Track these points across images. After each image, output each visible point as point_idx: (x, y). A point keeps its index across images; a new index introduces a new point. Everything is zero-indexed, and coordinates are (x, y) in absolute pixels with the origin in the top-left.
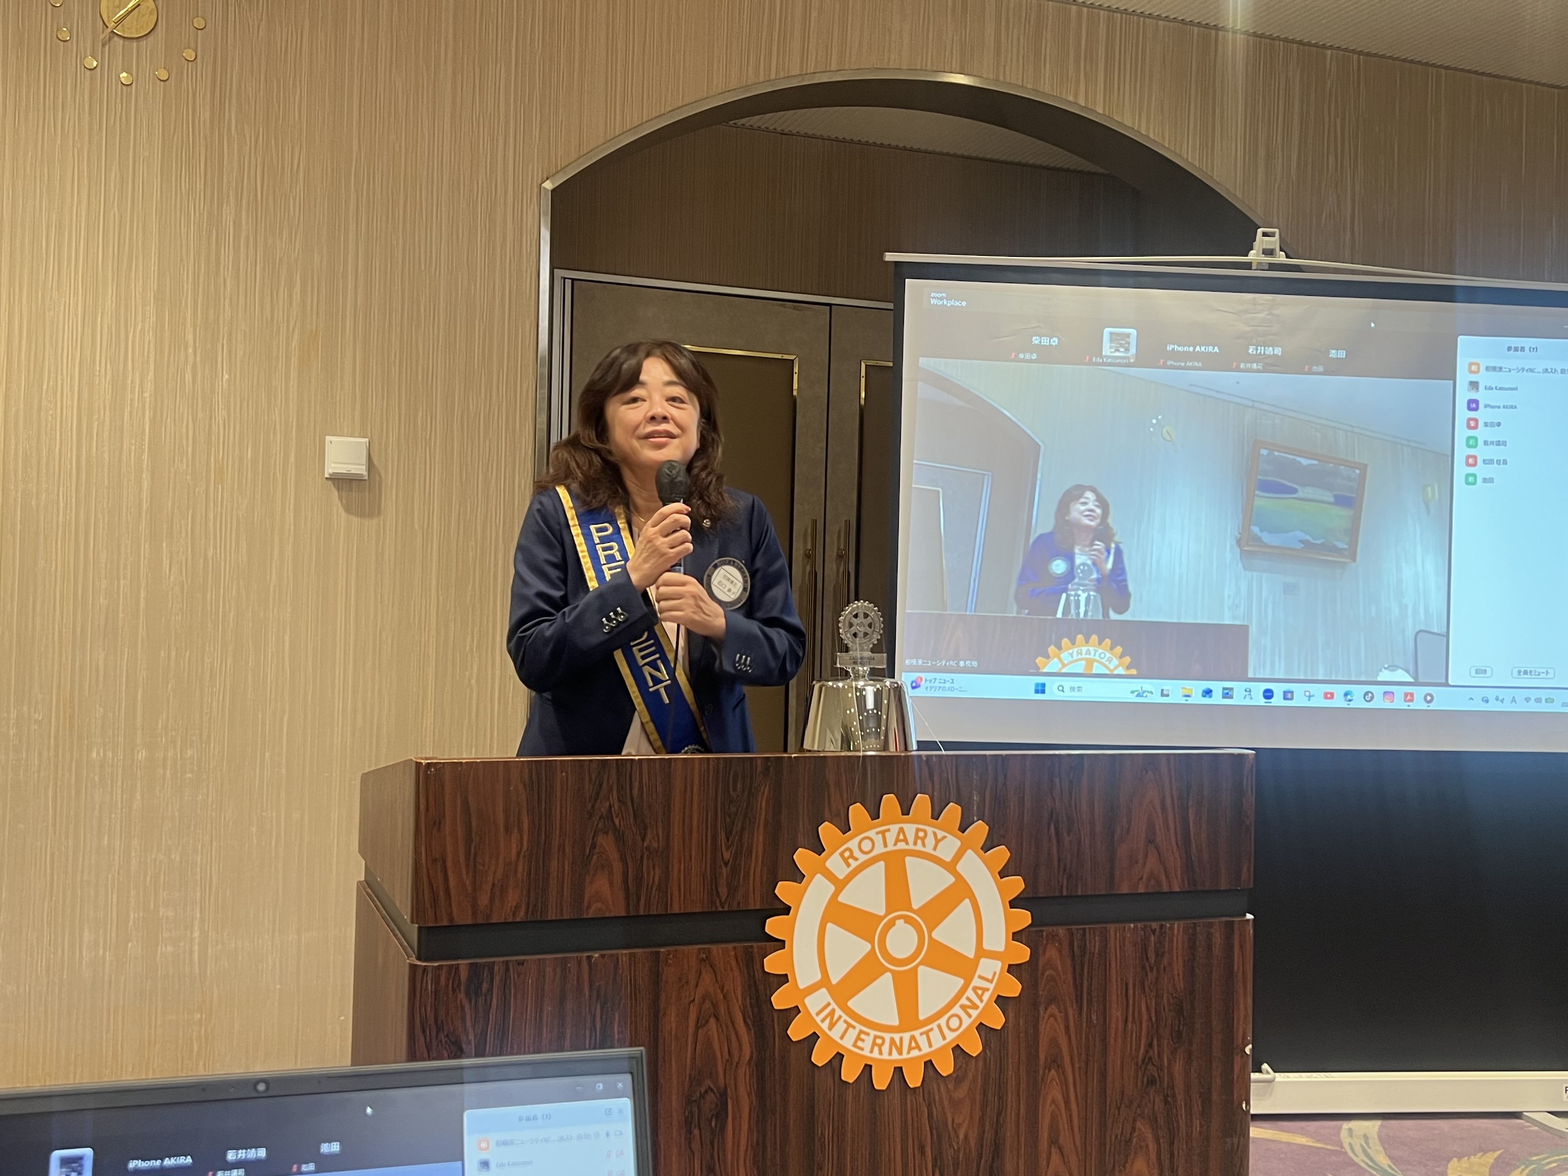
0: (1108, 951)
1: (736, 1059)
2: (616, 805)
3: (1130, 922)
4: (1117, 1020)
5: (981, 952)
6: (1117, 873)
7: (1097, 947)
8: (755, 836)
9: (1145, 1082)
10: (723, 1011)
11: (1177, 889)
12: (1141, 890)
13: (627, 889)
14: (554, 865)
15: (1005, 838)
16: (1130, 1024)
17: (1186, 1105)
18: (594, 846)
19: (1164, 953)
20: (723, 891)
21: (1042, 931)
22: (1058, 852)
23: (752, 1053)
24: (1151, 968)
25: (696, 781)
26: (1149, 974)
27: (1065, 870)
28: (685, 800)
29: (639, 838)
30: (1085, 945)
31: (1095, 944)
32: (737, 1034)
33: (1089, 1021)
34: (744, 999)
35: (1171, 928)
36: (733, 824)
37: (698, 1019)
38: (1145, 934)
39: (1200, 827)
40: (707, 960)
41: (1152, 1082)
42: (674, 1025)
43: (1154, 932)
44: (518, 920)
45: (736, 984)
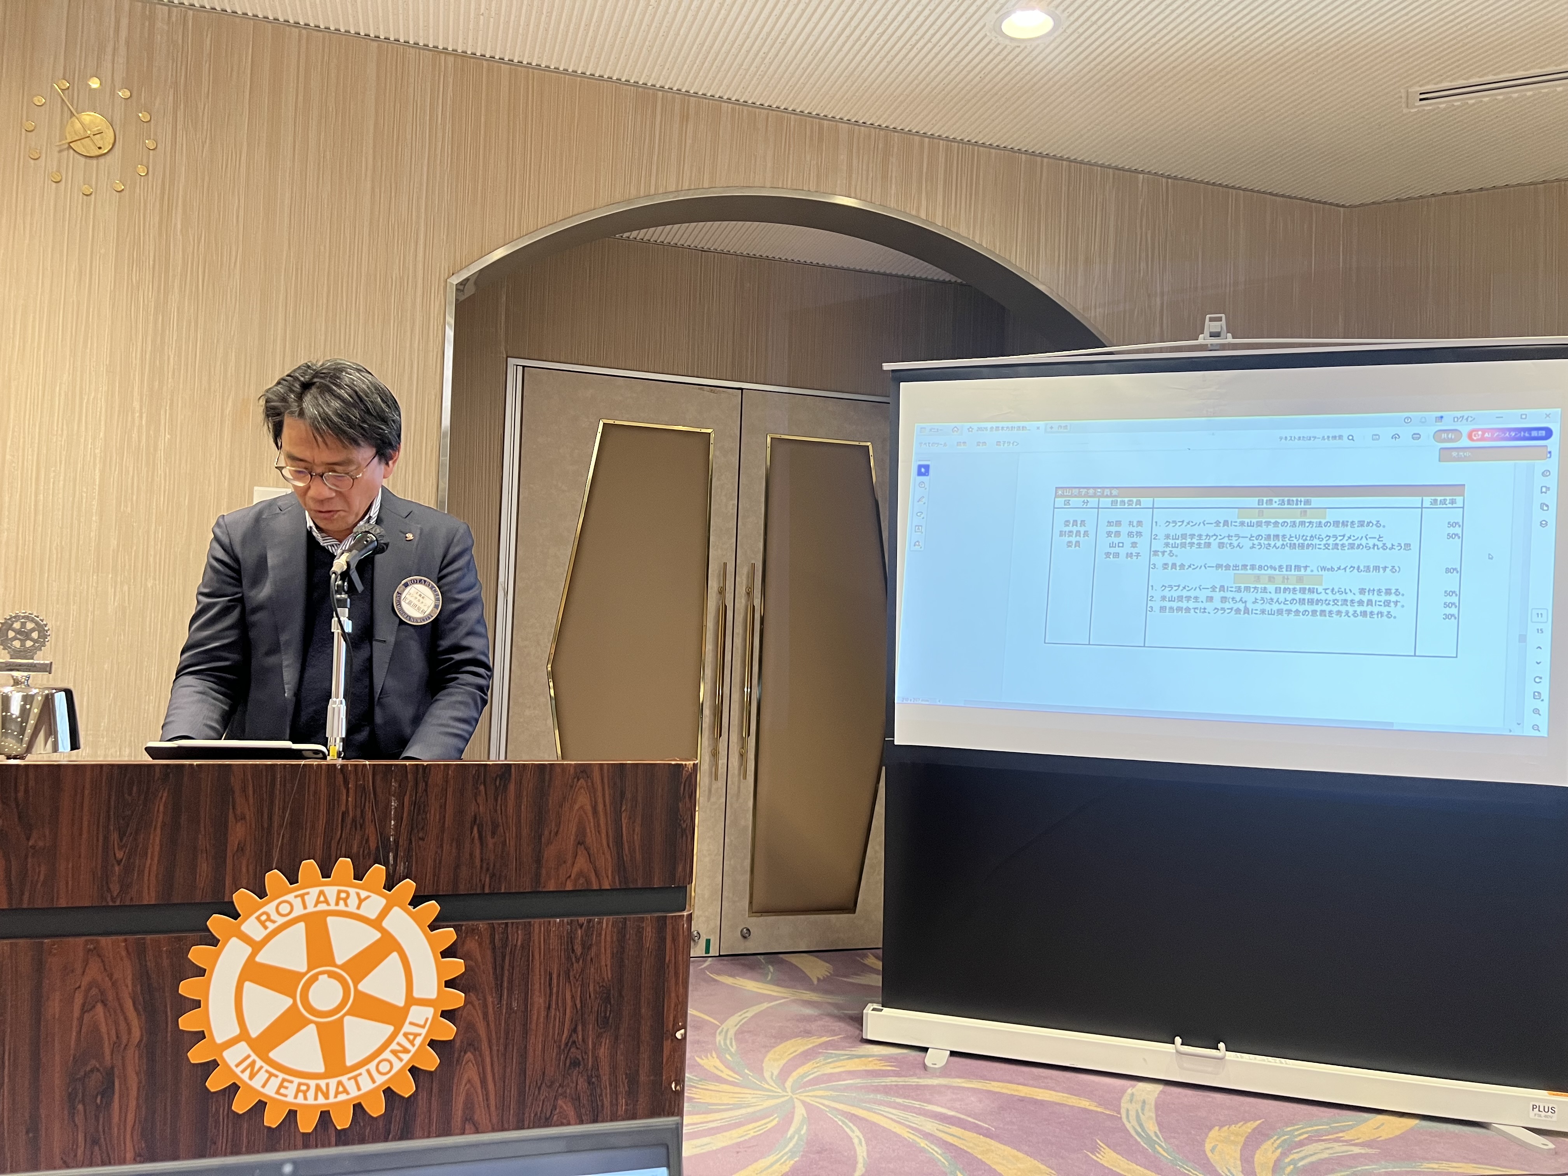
0: (531, 944)
1: (124, 1041)
3: (555, 916)
4: (539, 1009)
6: (544, 872)
7: (520, 940)
8: (152, 837)
9: (568, 1064)
10: (110, 998)
11: (608, 887)
12: (569, 887)
13: (10, 882)
16: (553, 1011)
17: (611, 1085)
19: (591, 945)
20: (115, 888)
22: (481, 853)
23: (142, 1035)
24: (578, 961)
25: (88, 786)
26: (575, 964)
27: (488, 870)
28: (75, 803)
29: (23, 838)
30: (507, 938)
31: (518, 938)
32: (126, 1019)
33: (509, 1006)
34: (134, 985)
35: (600, 923)
36: (128, 825)
37: (83, 1005)
38: (571, 927)
39: (634, 830)
41: (575, 1063)
42: (57, 1010)
43: (581, 925)
45: (125, 972)
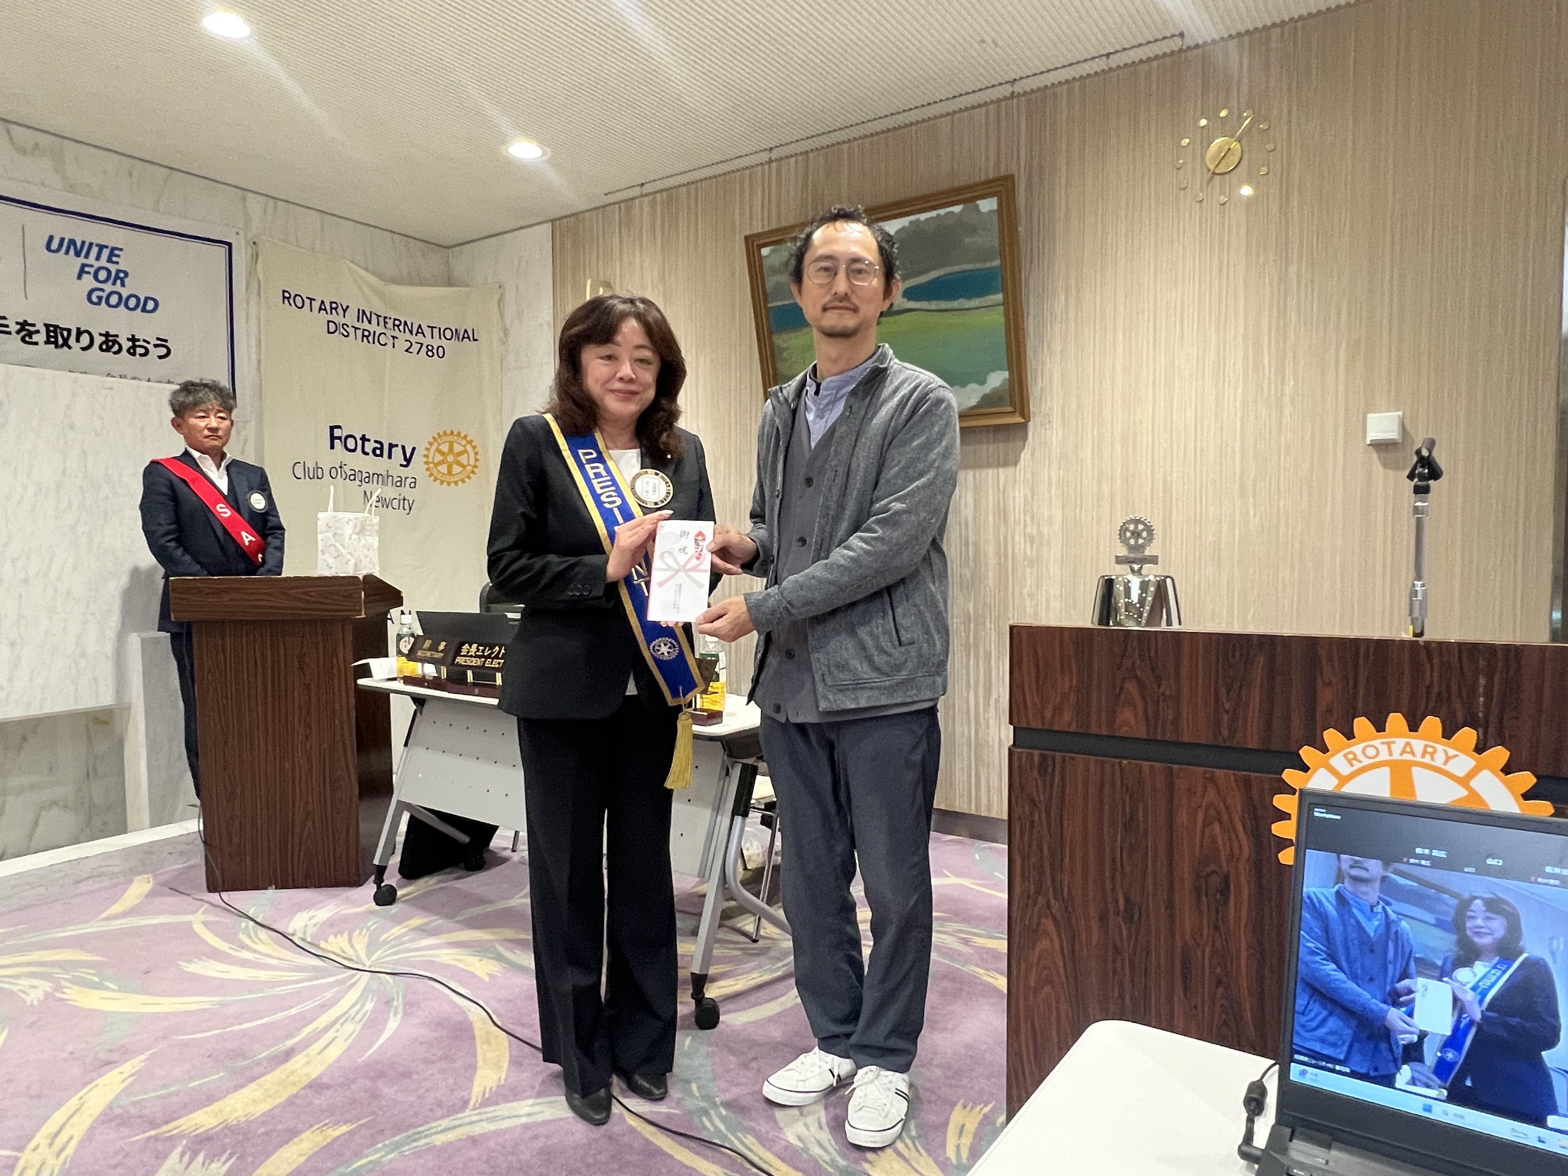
1: (1237, 855)
2: (1138, 662)
8: (1252, 695)
10: (1225, 819)
13: (1148, 720)
14: (1094, 697)
18: (1121, 689)
23: (1250, 853)
28: (1191, 663)
29: (1155, 686)
32: (1237, 836)
34: (1243, 812)
37: (1204, 820)
40: (1212, 780)
42: (1185, 820)
44: (1071, 730)
45: (1236, 801)
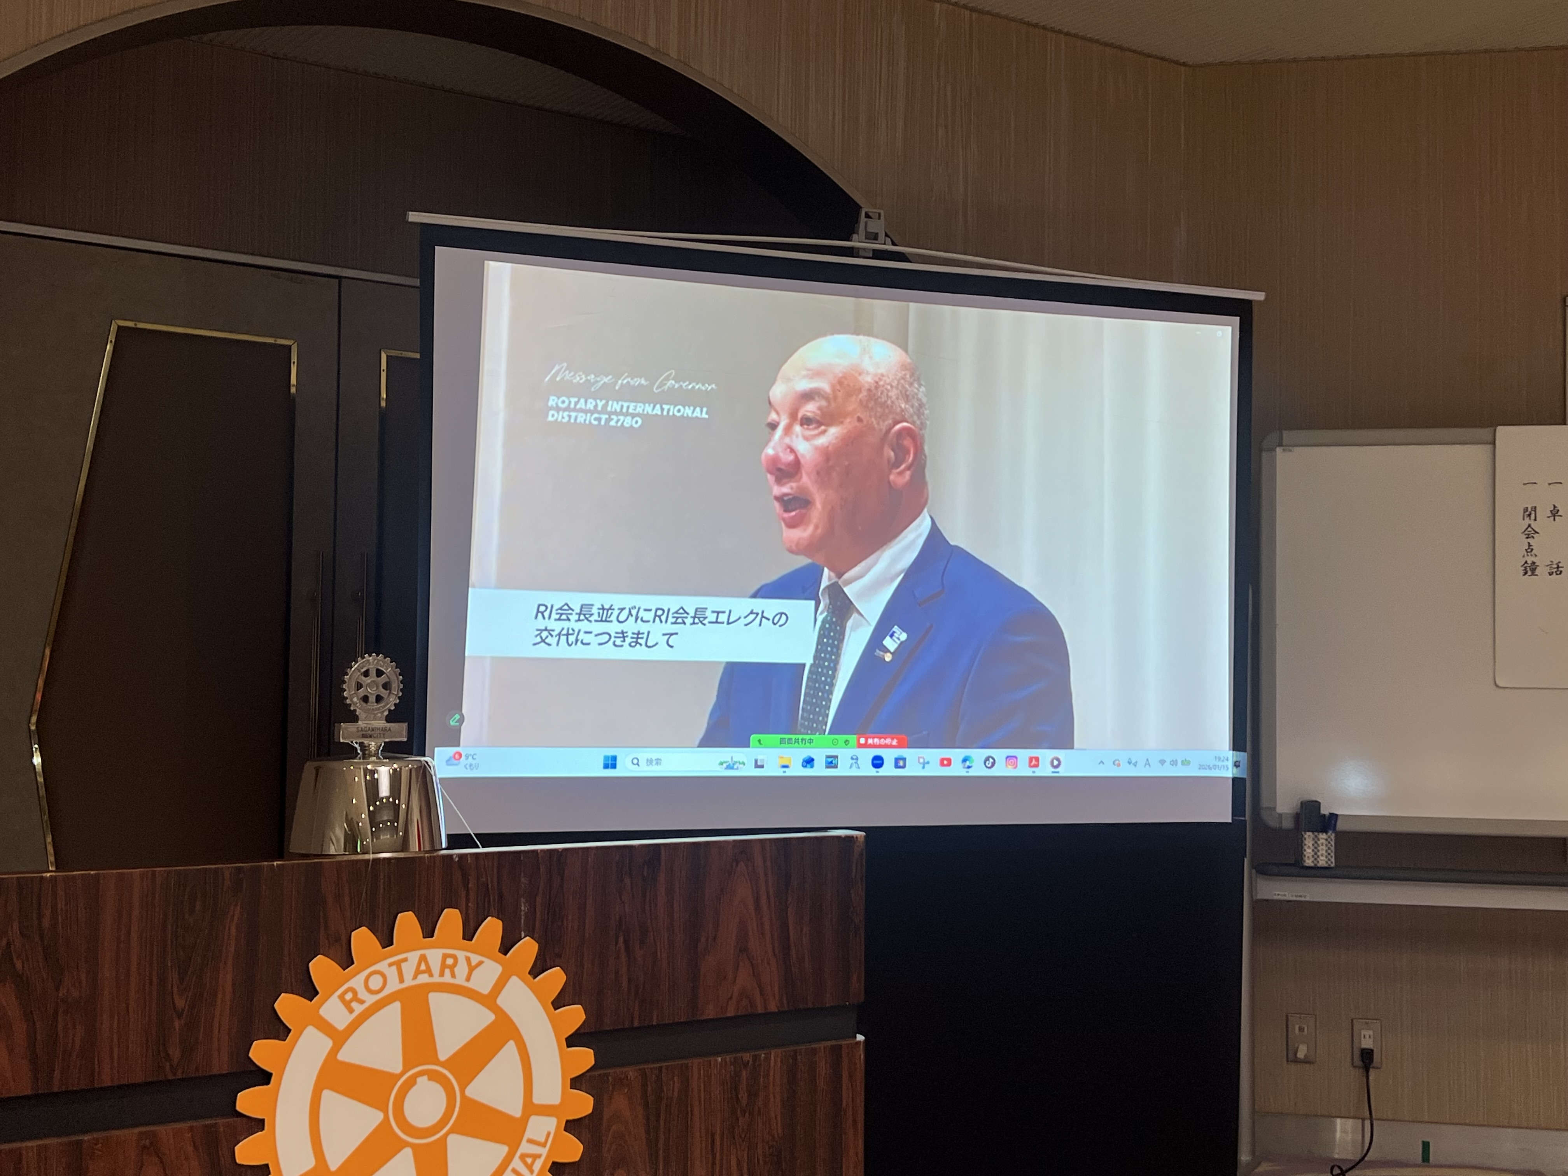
0: (690, 1094)
2: (17, 942)
3: (718, 1054)
5: (531, 1108)
6: (701, 991)
7: (676, 1090)
8: (221, 976)
11: (775, 1010)
12: (730, 1013)
15: (561, 956)
19: (758, 1091)
20: (175, 1053)
21: (607, 1075)
22: (628, 970)
24: (743, 1112)
26: (740, 1119)
27: (637, 993)
29: (50, 986)
30: (662, 1088)
31: (673, 1087)
35: (768, 1059)
36: (191, 959)
38: (735, 1067)
39: (802, 931)
40: (151, 1147)
43: (746, 1065)
